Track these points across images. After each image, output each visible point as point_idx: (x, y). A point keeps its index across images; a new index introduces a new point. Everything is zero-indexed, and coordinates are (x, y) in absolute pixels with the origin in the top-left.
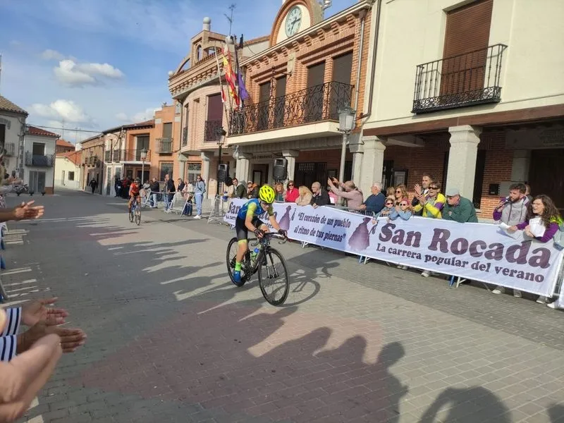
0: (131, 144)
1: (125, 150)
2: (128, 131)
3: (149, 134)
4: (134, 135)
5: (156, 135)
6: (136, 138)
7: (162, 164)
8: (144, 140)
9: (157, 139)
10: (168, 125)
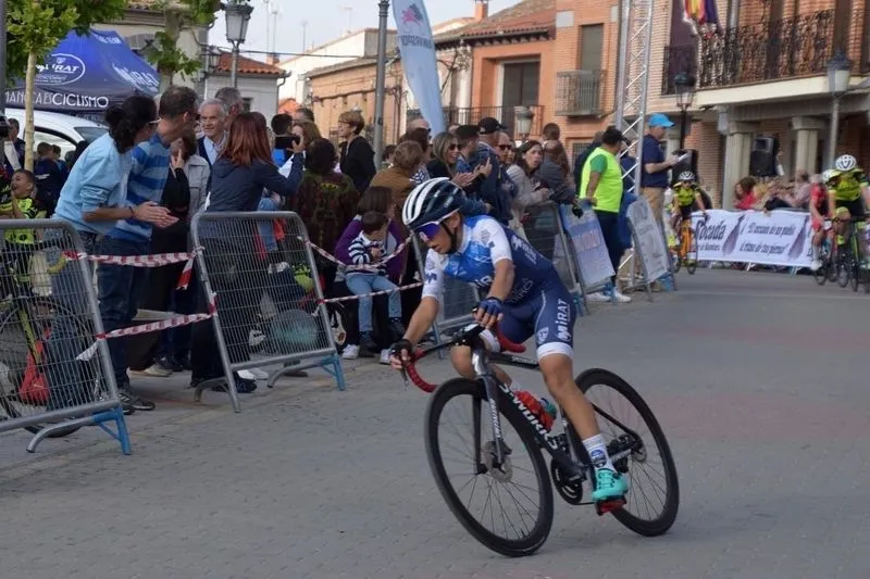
0: (486, 91)
1: (470, 109)
2: (477, 50)
3: (538, 56)
4: (494, 61)
5: (557, 60)
6: (500, 71)
7: (575, 146)
8: (523, 75)
9: (560, 75)
10: (590, 30)
